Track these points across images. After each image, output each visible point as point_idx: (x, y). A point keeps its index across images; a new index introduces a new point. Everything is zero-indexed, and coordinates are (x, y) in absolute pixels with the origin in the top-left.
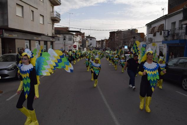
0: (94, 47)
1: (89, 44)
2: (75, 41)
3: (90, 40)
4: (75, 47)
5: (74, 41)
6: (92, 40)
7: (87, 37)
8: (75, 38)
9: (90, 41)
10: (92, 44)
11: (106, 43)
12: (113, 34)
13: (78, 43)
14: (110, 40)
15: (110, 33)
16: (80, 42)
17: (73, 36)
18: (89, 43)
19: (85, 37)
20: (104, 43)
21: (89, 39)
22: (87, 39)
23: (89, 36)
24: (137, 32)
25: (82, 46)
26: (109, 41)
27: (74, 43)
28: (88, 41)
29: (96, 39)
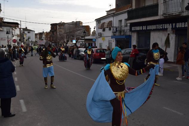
0: (33, 42)
1: (27, 38)
2: (14, 34)
3: (28, 33)
4: (15, 41)
5: (12, 34)
6: (30, 33)
7: (23, 29)
8: (13, 31)
9: (28, 35)
10: (30, 38)
11: (46, 37)
12: (55, 27)
13: (16, 36)
14: (51, 33)
15: (51, 25)
16: (18, 36)
17: (12, 29)
18: (26, 36)
19: (22, 30)
20: (43, 36)
21: (26, 32)
22: (24, 32)
23: (26, 28)
24: (82, 24)
25: (20, 40)
26: (50, 35)
27: (13, 36)
28: (26, 34)
29: (34, 31)
